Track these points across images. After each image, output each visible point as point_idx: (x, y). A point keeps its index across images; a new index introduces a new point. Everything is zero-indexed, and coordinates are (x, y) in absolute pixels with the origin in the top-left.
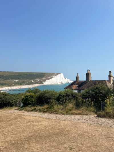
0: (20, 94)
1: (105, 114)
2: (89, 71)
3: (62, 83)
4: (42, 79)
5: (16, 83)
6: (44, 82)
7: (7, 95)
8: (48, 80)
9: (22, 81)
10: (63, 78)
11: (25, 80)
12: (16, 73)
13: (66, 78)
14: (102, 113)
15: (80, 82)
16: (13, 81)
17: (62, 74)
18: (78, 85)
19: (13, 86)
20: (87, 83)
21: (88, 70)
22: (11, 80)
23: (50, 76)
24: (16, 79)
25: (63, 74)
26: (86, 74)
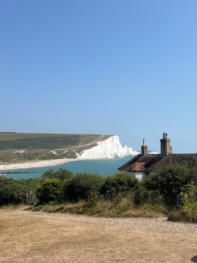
0: (32, 179)
1: (181, 216)
2: (166, 135)
3: (117, 157)
4: (75, 149)
5: (21, 157)
6: (77, 154)
7: (8, 182)
8: (87, 151)
9: (32, 152)
10: (117, 146)
11: (40, 150)
12: (21, 135)
13: (126, 146)
14: (176, 214)
15: (149, 157)
16: (15, 152)
17: (115, 136)
18: (144, 163)
19: (15, 162)
20: (162, 158)
21: (164, 134)
22: (9, 150)
23: (91, 140)
24: (20, 148)
25: (118, 137)
26: (161, 140)
